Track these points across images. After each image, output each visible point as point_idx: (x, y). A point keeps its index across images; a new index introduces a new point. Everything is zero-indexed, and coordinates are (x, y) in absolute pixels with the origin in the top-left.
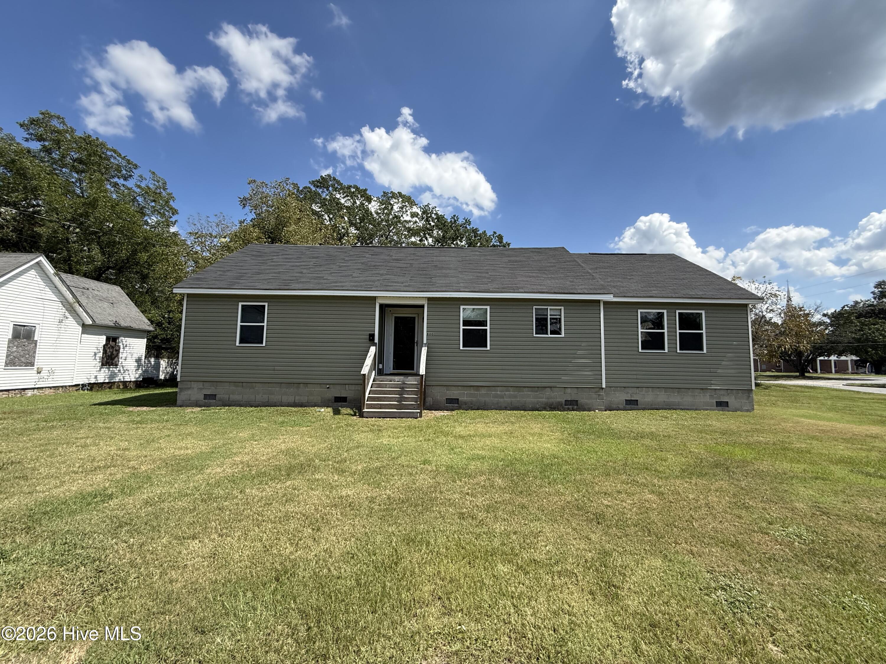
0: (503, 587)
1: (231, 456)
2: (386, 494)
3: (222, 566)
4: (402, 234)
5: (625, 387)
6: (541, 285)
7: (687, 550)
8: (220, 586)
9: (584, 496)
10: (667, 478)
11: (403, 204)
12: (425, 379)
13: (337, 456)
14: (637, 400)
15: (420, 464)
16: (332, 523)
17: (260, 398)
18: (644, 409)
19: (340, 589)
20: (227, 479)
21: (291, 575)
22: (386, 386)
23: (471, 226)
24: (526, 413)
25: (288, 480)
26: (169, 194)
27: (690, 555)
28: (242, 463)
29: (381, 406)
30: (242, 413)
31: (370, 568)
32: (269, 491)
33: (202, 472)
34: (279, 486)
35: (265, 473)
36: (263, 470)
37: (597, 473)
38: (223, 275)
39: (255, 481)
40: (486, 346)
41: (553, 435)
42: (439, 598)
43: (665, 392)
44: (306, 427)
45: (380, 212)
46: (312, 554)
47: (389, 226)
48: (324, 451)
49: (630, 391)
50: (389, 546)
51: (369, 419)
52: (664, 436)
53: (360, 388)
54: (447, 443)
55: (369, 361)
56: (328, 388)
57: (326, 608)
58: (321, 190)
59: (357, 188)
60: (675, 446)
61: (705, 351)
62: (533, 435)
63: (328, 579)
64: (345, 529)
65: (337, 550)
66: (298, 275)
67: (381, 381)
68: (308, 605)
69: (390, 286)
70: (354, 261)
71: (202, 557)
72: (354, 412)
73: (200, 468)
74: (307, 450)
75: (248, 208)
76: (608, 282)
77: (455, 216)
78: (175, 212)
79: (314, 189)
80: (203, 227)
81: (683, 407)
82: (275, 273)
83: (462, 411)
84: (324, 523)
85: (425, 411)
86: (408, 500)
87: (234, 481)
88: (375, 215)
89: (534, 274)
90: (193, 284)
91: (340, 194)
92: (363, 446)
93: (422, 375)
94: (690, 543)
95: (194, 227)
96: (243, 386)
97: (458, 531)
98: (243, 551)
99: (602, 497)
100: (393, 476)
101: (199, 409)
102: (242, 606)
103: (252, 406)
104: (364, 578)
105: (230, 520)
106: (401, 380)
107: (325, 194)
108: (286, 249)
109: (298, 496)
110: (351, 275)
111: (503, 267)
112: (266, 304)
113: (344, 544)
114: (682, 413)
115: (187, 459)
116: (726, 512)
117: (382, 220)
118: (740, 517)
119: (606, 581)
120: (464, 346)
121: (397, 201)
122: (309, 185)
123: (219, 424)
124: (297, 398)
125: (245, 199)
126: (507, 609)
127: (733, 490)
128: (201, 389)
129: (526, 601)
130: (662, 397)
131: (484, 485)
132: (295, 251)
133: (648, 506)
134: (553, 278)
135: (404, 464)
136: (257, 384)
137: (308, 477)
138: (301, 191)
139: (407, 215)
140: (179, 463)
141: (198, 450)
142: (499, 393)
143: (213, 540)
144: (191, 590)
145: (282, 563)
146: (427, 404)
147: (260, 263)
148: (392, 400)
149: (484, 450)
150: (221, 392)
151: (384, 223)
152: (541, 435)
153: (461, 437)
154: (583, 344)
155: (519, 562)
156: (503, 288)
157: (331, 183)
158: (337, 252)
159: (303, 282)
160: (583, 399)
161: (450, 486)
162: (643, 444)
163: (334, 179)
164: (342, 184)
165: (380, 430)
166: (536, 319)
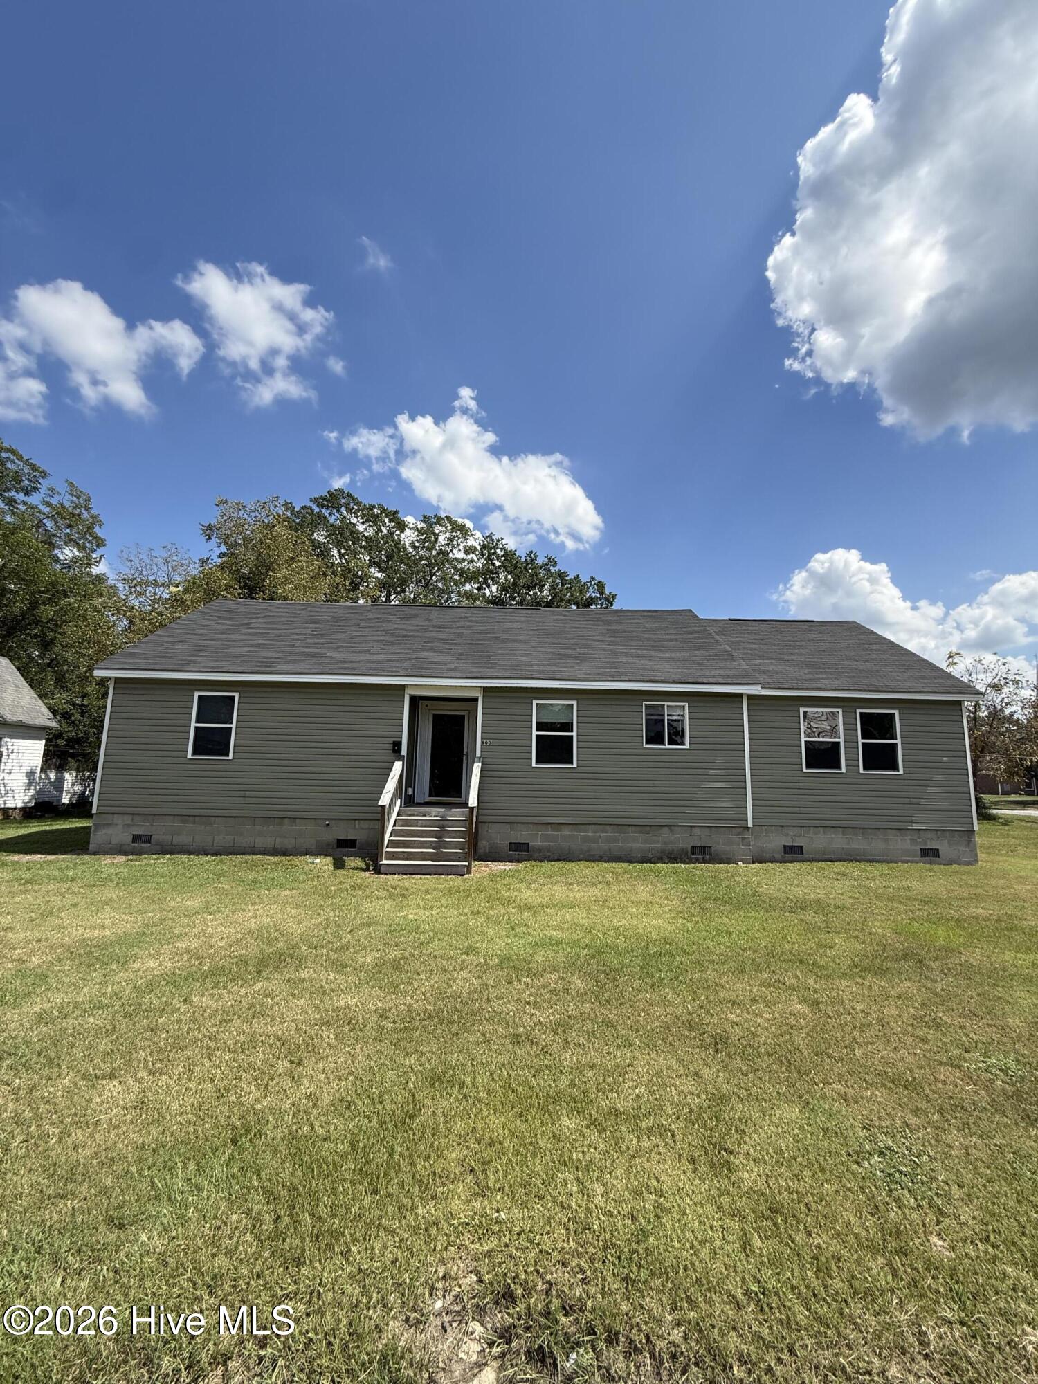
0: (566, 1151)
1: (172, 940)
2: (405, 1004)
3: (153, 1121)
4: (451, 578)
5: (783, 826)
6: (653, 669)
7: (838, 1094)
8: (149, 1153)
9: (702, 1007)
10: (828, 977)
11: (454, 534)
12: (477, 812)
13: (335, 940)
14: (802, 847)
15: (462, 954)
16: (321, 1051)
17: (221, 840)
18: (811, 860)
19: (327, 1157)
20: (165, 980)
21: (255, 1135)
22: (416, 823)
23: (557, 568)
24: (631, 866)
25: (257, 981)
26: (93, 517)
27: (842, 1101)
28: (188, 952)
29: (408, 856)
30: (191, 865)
31: (374, 1123)
32: (228, 1000)
33: (126, 967)
34: (243, 992)
35: (223, 969)
36: (220, 964)
37: (724, 968)
38: (172, 649)
39: (208, 982)
40: (571, 763)
41: (668, 905)
42: (471, 1171)
43: (843, 834)
44: (290, 890)
45: (417, 544)
46: (288, 1103)
47: (431, 566)
48: (316, 931)
49: (791, 832)
50: (404, 1089)
51: (389, 877)
52: (836, 907)
53: (377, 825)
54: (506, 918)
55: (391, 785)
56: (328, 825)
57: (304, 1187)
58: (329, 511)
59: (383, 510)
60: (849, 924)
61: (901, 772)
62: (637, 904)
63: (310, 1142)
64: (339, 1061)
65: (326, 1095)
66: (287, 649)
67: (410, 815)
68: (278, 1181)
69: (426, 669)
70: (374, 629)
71: (123, 1108)
72: (366, 864)
73: (122, 960)
74: (290, 930)
75: (214, 540)
76: (756, 665)
77: (531, 552)
78: (100, 543)
79: (317, 510)
80: (143, 564)
81: (871, 858)
82: (252, 646)
83: (534, 863)
84: (310, 1052)
85: (477, 863)
86: (437, 1014)
87: (175, 982)
88: (411, 550)
89: (644, 652)
90: (126, 663)
91: (357, 517)
92: (376, 923)
93: (473, 808)
94: (846, 1081)
95: (129, 564)
96: (194, 823)
97: (509, 1063)
98: (185, 1098)
99: (728, 1008)
100: (419, 974)
101: (124, 858)
102: (180, 1185)
103: (207, 854)
104: (363, 1139)
105: (166, 1047)
106: (441, 814)
107: (333, 517)
108: (270, 608)
109: (272, 1006)
110: (369, 651)
111: (598, 641)
112: (236, 695)
113: (338, 1085)
114: (869, 867)
115: (105, 945)
116: (905, 1032)
117: (421, 558)
118: (924, 1041)
119: (716, 1143)
120: (537, 762)
121: (444, 529)
122: (311, 504)
123: (155, 885)
124: (278, 840)
125: (210, 527)
126: (569, 1186)
127: (923, 995)
128: (128, 825)
129: (596, 1174)
130: (839, 842)
131: (555, 989)
132: (285, 610)
133: (794, 1023)
134: (672, 658)
135: (436, 953)
136: (217, 819)
137: (288, 976)
138: (297, 512)
139: (460, 550)
140: (91, 953)
141: (121, 931)
142: (590, 834)
143: (141, 1081)
144: (106, 1161)
145: (242, 1117)
146: (481, 851)
147: (230, 630)
148: (426, 845)
149: (561, 929)
150: (160, 832)
151: (423, 562)
152: (649, 904)
153: (528, 907)
154: (719, 760)
155: (593, 1113)
156: (598, 674)
157: (343, 501)
158: (348, 613)
159: (295, 662)
160: (719, 844)
161: (503, 991)
162: (802, 920)
163: (349, 495)
164: (361, 502)
165: (403, 896)
166: (646, 720)
